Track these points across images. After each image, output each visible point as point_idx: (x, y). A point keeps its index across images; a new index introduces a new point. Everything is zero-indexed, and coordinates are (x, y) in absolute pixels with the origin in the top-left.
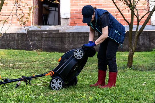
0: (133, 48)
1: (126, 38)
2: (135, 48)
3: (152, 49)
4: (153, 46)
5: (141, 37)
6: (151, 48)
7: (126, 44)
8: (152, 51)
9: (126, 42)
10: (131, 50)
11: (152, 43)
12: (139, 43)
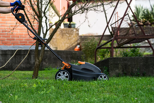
0: (40, 59)
1: (17, 56)
2: (42, 58)
3: (44, 69)
4: (45, 65)
5: (33, 56)
6: (42, 68)
7: (16, 63)
8: (44, 70)
9: (16, 61)
10: (38, 61)
11: (45, 62)
12: (30, 62)
